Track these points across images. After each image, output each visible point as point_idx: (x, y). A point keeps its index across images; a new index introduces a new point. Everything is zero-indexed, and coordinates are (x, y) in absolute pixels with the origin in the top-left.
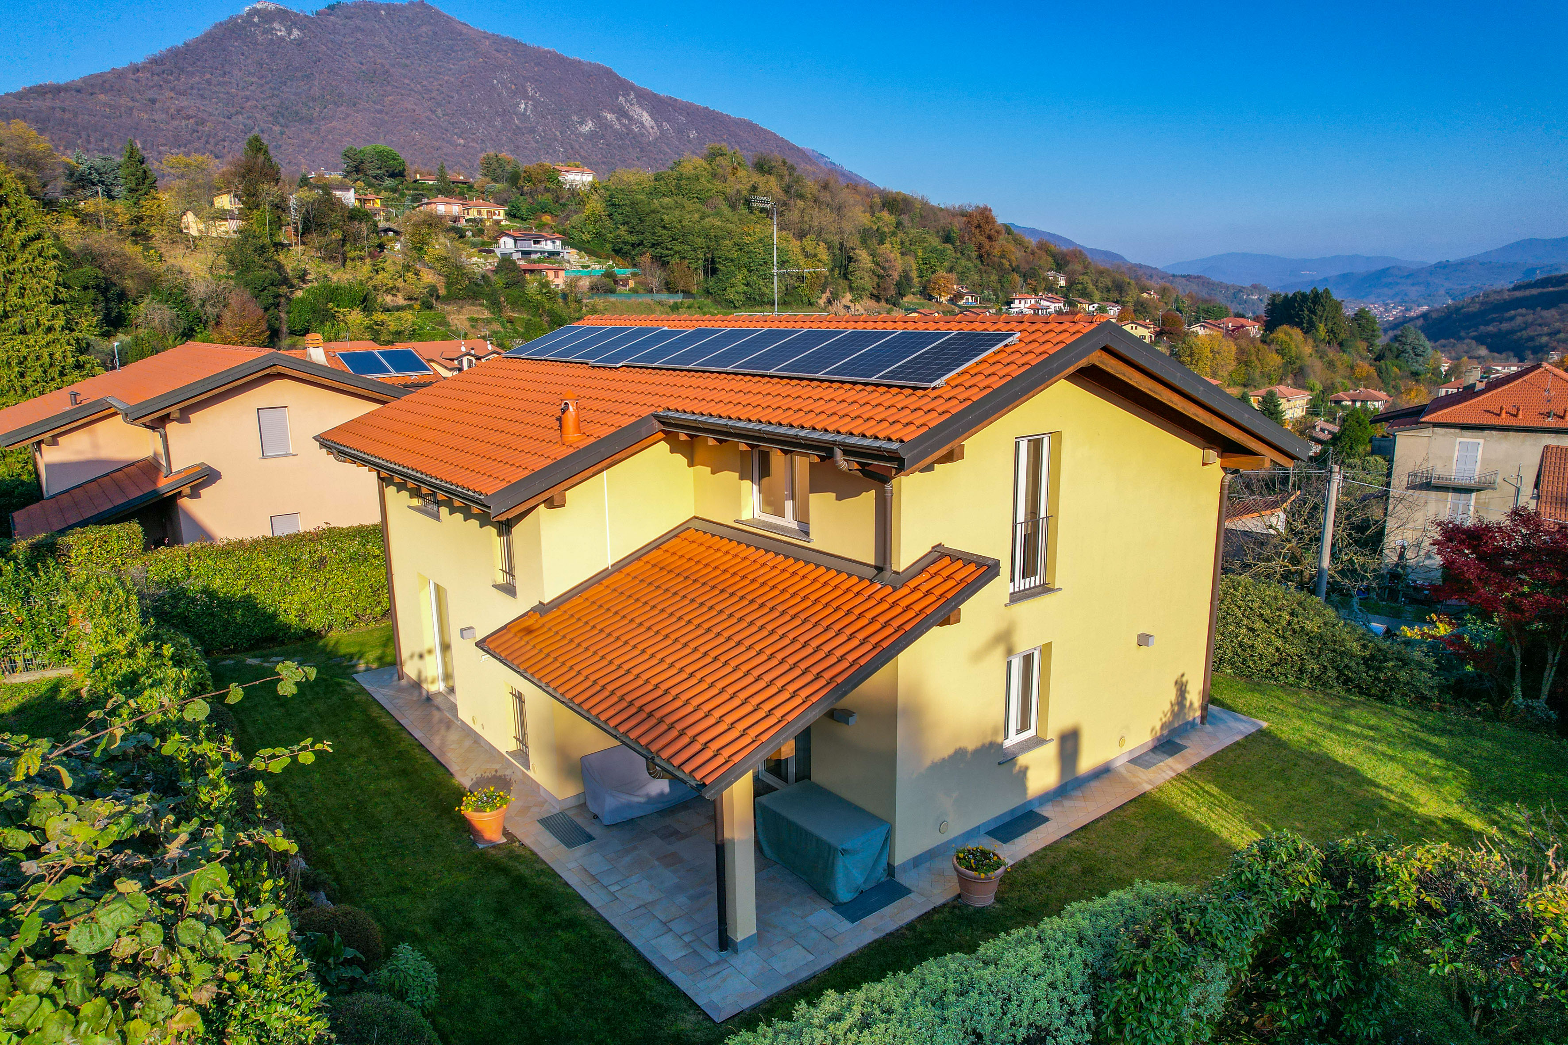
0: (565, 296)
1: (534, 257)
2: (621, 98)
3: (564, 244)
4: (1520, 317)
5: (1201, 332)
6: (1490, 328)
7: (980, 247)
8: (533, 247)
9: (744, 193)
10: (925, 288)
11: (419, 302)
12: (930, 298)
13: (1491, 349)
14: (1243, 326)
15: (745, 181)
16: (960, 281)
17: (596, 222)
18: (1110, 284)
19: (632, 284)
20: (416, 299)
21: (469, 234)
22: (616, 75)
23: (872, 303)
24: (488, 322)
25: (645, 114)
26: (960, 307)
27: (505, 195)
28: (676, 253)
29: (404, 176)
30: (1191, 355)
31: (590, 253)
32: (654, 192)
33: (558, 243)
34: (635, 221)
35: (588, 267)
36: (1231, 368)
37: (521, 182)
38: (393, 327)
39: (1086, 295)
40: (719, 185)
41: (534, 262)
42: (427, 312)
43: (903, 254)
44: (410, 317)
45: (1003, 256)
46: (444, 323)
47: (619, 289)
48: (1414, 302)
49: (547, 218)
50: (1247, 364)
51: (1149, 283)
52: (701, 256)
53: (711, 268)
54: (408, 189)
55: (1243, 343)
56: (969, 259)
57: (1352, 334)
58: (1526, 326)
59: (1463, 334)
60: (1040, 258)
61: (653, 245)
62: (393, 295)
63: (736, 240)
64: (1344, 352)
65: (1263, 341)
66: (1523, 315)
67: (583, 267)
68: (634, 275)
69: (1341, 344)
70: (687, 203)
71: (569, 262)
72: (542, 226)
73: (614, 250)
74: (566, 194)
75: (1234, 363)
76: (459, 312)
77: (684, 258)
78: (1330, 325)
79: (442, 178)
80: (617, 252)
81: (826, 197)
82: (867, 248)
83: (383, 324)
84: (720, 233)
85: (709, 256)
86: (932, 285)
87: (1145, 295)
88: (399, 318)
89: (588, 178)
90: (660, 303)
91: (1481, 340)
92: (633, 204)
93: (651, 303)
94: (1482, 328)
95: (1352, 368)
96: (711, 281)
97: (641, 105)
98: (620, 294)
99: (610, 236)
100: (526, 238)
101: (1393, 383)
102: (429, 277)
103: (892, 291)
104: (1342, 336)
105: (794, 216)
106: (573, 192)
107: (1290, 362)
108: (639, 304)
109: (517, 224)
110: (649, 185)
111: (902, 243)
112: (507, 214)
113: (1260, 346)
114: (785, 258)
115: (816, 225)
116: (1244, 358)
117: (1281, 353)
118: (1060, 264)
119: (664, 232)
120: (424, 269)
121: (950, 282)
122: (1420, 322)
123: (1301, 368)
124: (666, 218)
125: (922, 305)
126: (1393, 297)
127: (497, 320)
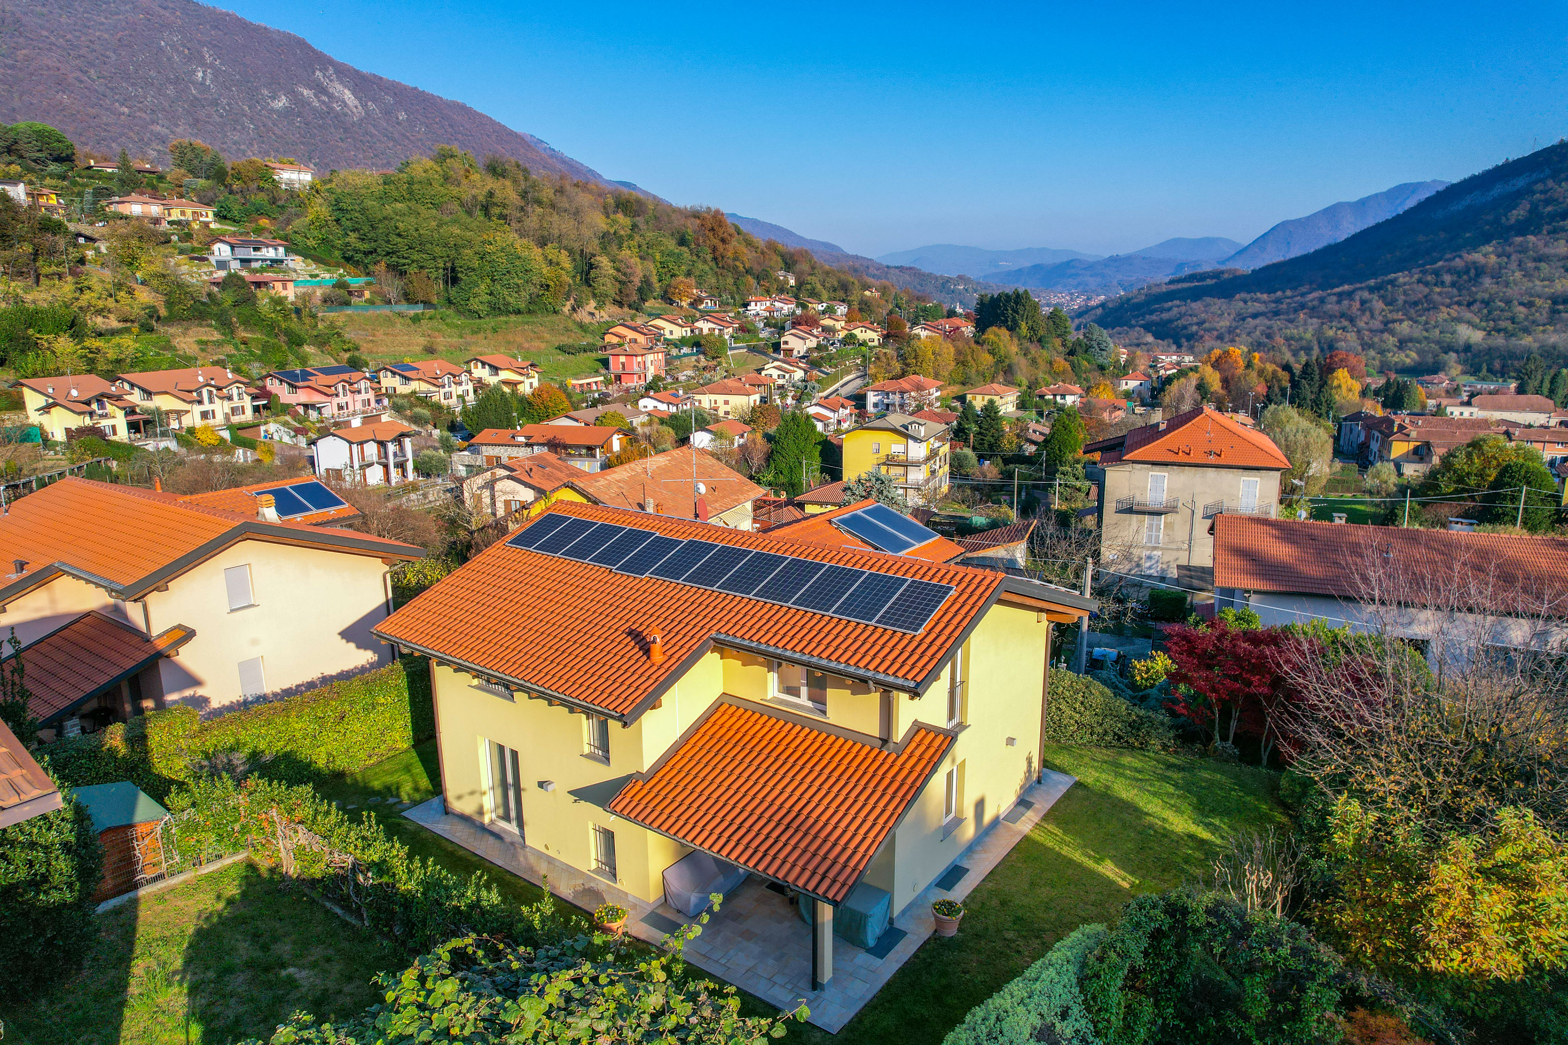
0: (298, 311)
1: (254, 265)
2: (317, 73)
3: (288, 251)
4: (1176, 308)
5: (923, 334)
6: (1154, 317)
7: (714, 249)
8: (253, 255)
9: (481, 198)
10: (666, 292)
11: (136, 325)
12: (671, 302)
13: (1157, 336)
14: (958, 328)
15: (479, 185)
16: (699, 285)
17: (321, 227)
18: (836, 284)
19: (367, 294)
20: (132, 321)
21: (175, 238)
22: (310, 47)
23: (615, 309)
24: (219, 344)
25: (346, 91)
26: (700, 311)
27: (210, 194)
28: (413, 261)
29: (72, 161)
30: (916, 357)
31: (318, 260)
32: (384, 198)
33: (281, 250)
34: (366, 228)
35: (317, 276)
36: (950, 368)
37: (229, 180)
38: (112, 355)
39: (814, 294)
40: (455, 191)
41: (255, 271)
42: (148, 336)
43: (641, 258)
44: (131, 343)
45: (736, 259)
46: (168, 347)
47: (354, 300)
48: (1093, 291)
49: (264, 222)
50: (964, 363)
51: (870, 280)
52: (441, 265)
53: (452, 278)
54: (80, 176)
55: (960, 344)
56: (705, 262)
57: (1049, 331)
58: (1181, 316)
59: (1133, 322)
60: (771, 260)
61: (388, 254)
62: (104, 317)
63: (477, 248)
64: (1043, 348)
65: (977, 343)
66: (1178, 307)
67: (311, 276)
68: (369, 284)
69: (1040, 341)
70: (422, 209)
71: (295, 271)
72: (259, 231)
73: (344, 258)
74: (285, 196)
75: (954, 364)
76: (184, 334)
77: (422, 267)
78: (1030, 323)
79: (124, 165)
80: (348, 259)
81: (564, 203)
82: (608, 254)
83: (98, 350)
84: (460, 242)
85: (449, 265)
86: (672, 290)
87: (867, 293)
88: (119, 345)
89: (307, 177)
90: (400, 315)
91: (1147, 328)
92: (363, 211)
93: (390, 314)
94: (1147, 317)
95: (1051, 363)
96: (453, 291)
97: (342, 83)
98: (356, 307)
99: (338, 243)
100: (245, 244)
101: (1084, 376)
102: (144, 296)
103: (635, 298)
104: (1041, 333)
105: (532, 222)
106: (292, 194)
107: (1000, 361)
108: (376, 316)
109: (230, 228)
110: (378, 189)
111: (639, 246)
112: (216, 215)
113: (974, 346)
114: (528, 267)
115: (556, 232)
116: (961, 358)
117: (992, 353)
118: (789, 264)
119: (399, 240)
120: (138, 287)
121: (689, 286)
122: (1099, 311)
123: (1010, 366)
124: (400, 225)
125: (664, 310)
126: (1076, 287)
127: (229, 342)
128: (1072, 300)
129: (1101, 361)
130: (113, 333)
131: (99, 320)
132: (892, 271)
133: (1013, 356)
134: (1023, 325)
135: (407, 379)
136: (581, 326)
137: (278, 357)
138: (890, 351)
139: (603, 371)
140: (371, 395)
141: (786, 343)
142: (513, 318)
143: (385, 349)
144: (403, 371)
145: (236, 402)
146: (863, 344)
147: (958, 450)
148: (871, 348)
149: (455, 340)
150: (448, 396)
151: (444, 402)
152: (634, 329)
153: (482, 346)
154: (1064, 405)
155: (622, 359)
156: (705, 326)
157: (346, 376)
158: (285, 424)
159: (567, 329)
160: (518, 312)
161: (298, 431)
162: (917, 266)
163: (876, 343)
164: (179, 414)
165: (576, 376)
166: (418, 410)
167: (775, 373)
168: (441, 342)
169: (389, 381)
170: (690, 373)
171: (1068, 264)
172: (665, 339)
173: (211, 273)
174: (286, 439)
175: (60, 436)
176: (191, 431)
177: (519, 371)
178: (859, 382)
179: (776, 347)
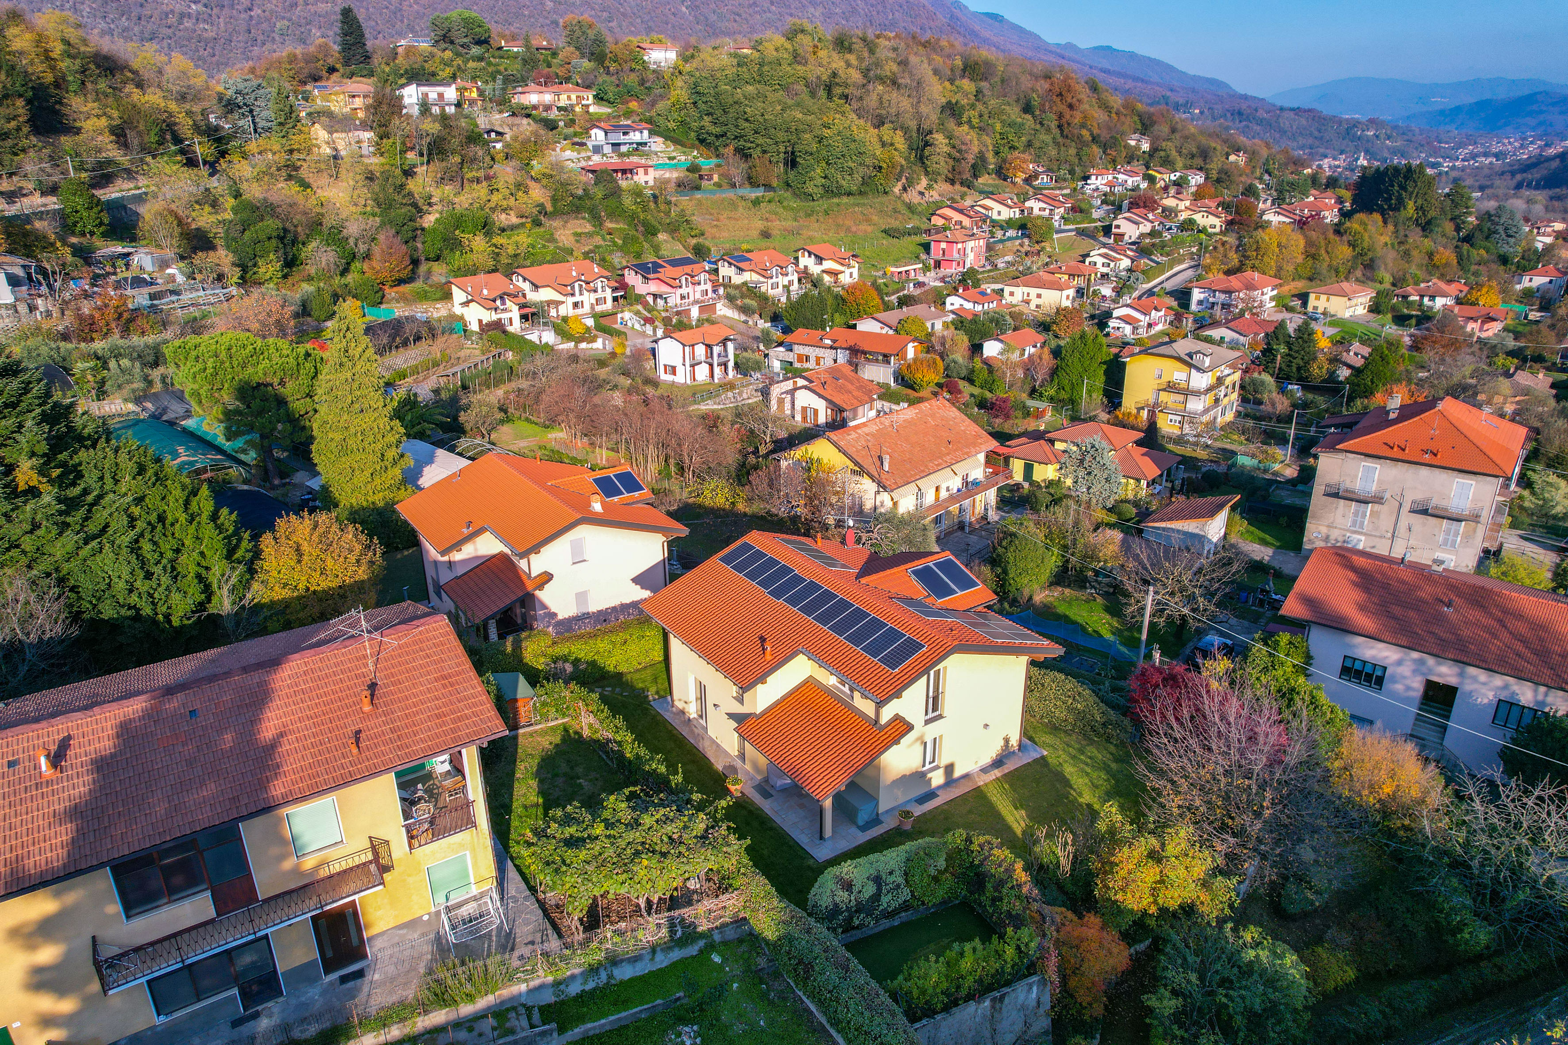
0: (655, 199)
1: (624, 149)
3: (651, 133)
5: (1276, 219)
7: (1060, 116)
8: (622, 139)
9: (824, 77)
10: (1001, 168)
11: (529, 220)
12: (1005, 178)
15: (825, 62)
16: (1037, 159)
17: (680, 110)
18: (1194, 150)
19: (716, 178)
20: (527, 217)
21: (561, 124)
23: (945, 187)
24: (590, 235)
26: (1033, 187)
27: (592, 77)
28: (757, 145)
29: (489, 42)
30: (1257, 249)
31: (676, 142)
32: (736, 81)
33: (646, 133)
34: (719, 112)
35: (674, 158)
36: (1297, 262)
37: (607, 63)
38: (511, 250)
39: (1168, 163)
40: (802, 70)
41: (623, 155)
42: (537, 230)
43: (980, 131)
44: (525, 238)
45: (1083, 126)
46: (552, 239)
47: (705, 184)
48: (1555, 136)
49: (634, 105)
50: (1314, 257)
52: (782, 149)
53: (792, 162)
54: (494, 57)
55: (1316, 234)
56: (1048, 130)
60: (1125, 119)
61: (736, 137)
62: (507, 214)
63: (816, 132)
64: (1427, 235)
65: (1337, 231)
67: (670, 158)
68: (718, 166)
69: (1426, 225)
70: (769, 92)
71: (656, 154)
72: (629, 114)
73: (699, 140)
74: (652, 77)
75: (1302, 257)
76: (564, 227)
77: (765, 151)
78: (1420, 200)
79: (527, 43)
80: (702, 141)
81: (905, 77)
82: (944, 131)
83: (502, 246)
84: (801, 126)
85: (790, 149)
86: (1008, 165)
87: (1233, 158)
88: (516, 241)
89: (672, 57)
90: (743, 198)
92: (718, 95)
93: (734, 198)
95: (1431, 254)
96: (792, 174)
98: (706, 191)
99: (695, 125)
100: (617, 128)
101: (1473, 270)
102: (537, 194)
103: (967, 175)
104: (1431, 215)
105: (872, 101)
106: (658, 74)
107: (1361, 255)
108: (723, 200)
109: (605, 110)
110: (731, 72)
111: (981, 116)
112: (595, 97)
113: (1331, 236)
114: (862, 150)
115: (893, 111)
116: (1313, 251)
117: (1352, 245)
118: (1145, 127)
119: (747, 125)
120: (532, 184)
121: (1024, 161)
122: (1555, 164)
123: (1372, 260)
124: (748, 110)
125: (996, 186)
126: (1533, 129)
127: (598, 234)
128: (1522, 147)
129: (1505, 249)
130: (513, 228)
131: (503, 217)
132: (1286, 114)
133: (1378, 249)
134: (1411, 205)
135: (741, 270)
136: (910, 207)
137: (635, 248)
138: (1231, 239)
139: (923, 256)
140: (709, 287)
141: (1118, 227)
142: (845, 200)
143: (725, 234)
144: (739, 260)
145: (600, 294)
146: (1202, 231)
147: (1256, 375)
148: (1210, 235)
149: (790, 224)
150: (775, 286)
151: (771, 292)
152: (961, 212)
153: (814, 230)
154: (1431, 308)
155: (943, 245)
156: (1035, 206)
157: (688, 269)
158: (637, 313)
159: (895, 211)
160: (849, 194)
161: (648, 321)
162: (1318, 107)
163: (1217, 230)
164: (558, 303)
165: (896, 262)
166: (747, 301)
167: (1100, 261)
168: (776, 226)
169: (726, 271)
170: (1009, 258)
171: (1530, 99)
172: (993, 221)
173: (589, 158)
174: (637, 327)
175: (475, 327)
176: (565, 319)
177: (841, 261)
178: (1190, 273)
179: (1107, 230)
